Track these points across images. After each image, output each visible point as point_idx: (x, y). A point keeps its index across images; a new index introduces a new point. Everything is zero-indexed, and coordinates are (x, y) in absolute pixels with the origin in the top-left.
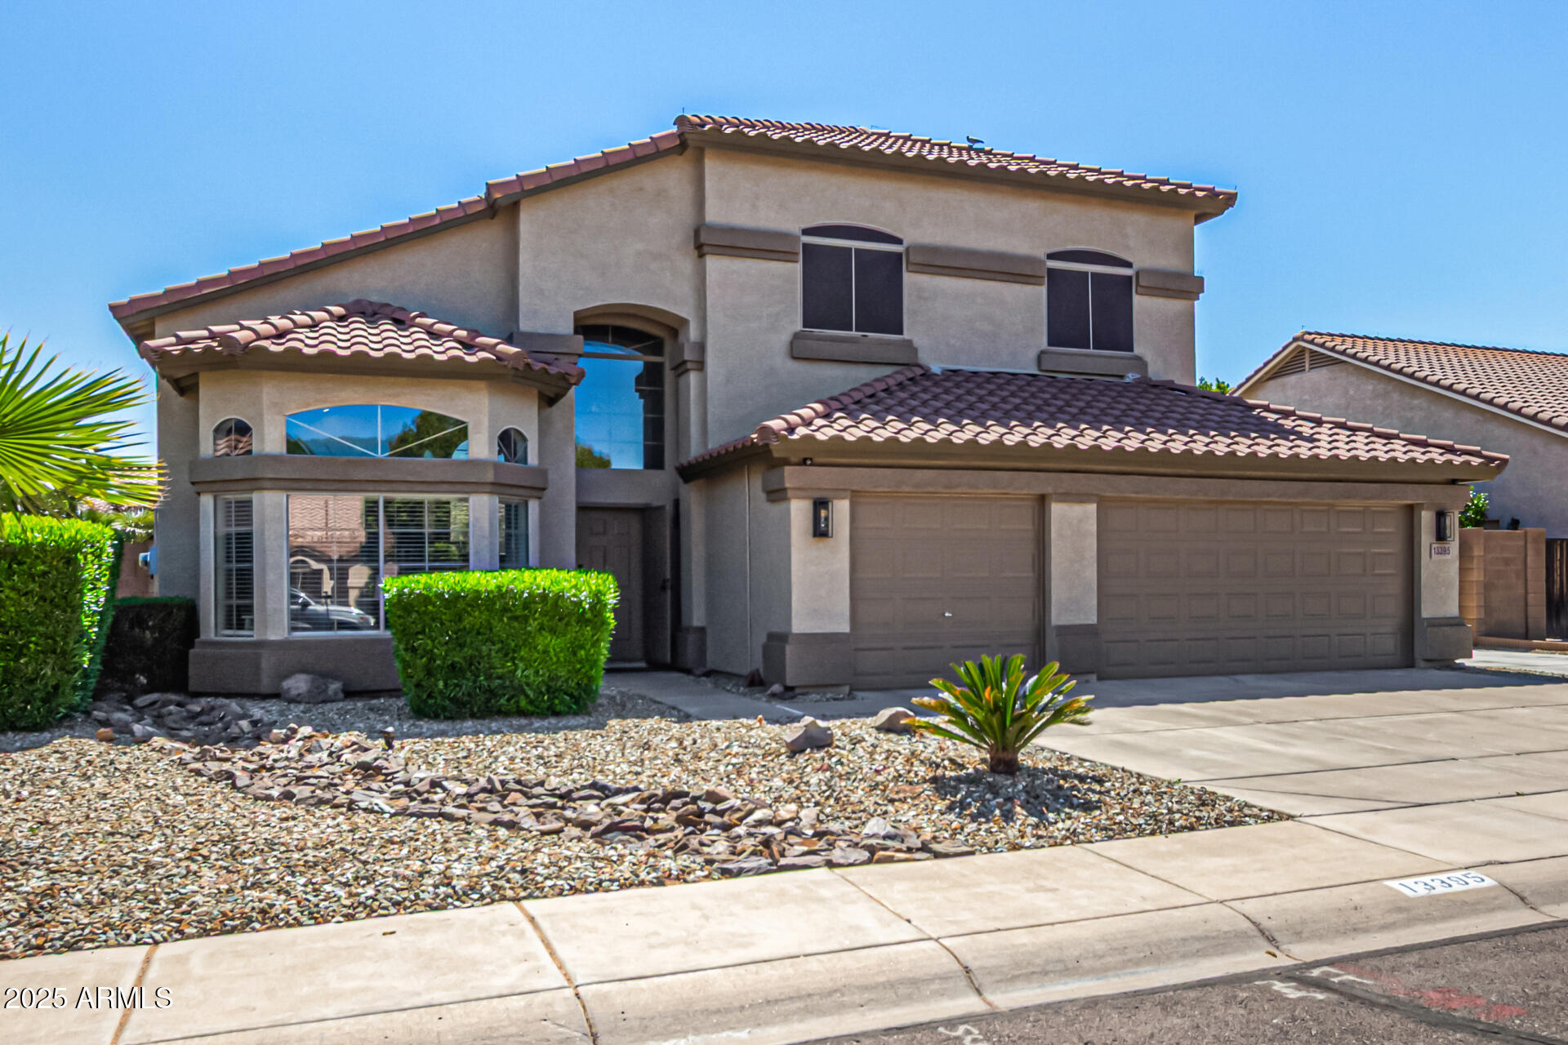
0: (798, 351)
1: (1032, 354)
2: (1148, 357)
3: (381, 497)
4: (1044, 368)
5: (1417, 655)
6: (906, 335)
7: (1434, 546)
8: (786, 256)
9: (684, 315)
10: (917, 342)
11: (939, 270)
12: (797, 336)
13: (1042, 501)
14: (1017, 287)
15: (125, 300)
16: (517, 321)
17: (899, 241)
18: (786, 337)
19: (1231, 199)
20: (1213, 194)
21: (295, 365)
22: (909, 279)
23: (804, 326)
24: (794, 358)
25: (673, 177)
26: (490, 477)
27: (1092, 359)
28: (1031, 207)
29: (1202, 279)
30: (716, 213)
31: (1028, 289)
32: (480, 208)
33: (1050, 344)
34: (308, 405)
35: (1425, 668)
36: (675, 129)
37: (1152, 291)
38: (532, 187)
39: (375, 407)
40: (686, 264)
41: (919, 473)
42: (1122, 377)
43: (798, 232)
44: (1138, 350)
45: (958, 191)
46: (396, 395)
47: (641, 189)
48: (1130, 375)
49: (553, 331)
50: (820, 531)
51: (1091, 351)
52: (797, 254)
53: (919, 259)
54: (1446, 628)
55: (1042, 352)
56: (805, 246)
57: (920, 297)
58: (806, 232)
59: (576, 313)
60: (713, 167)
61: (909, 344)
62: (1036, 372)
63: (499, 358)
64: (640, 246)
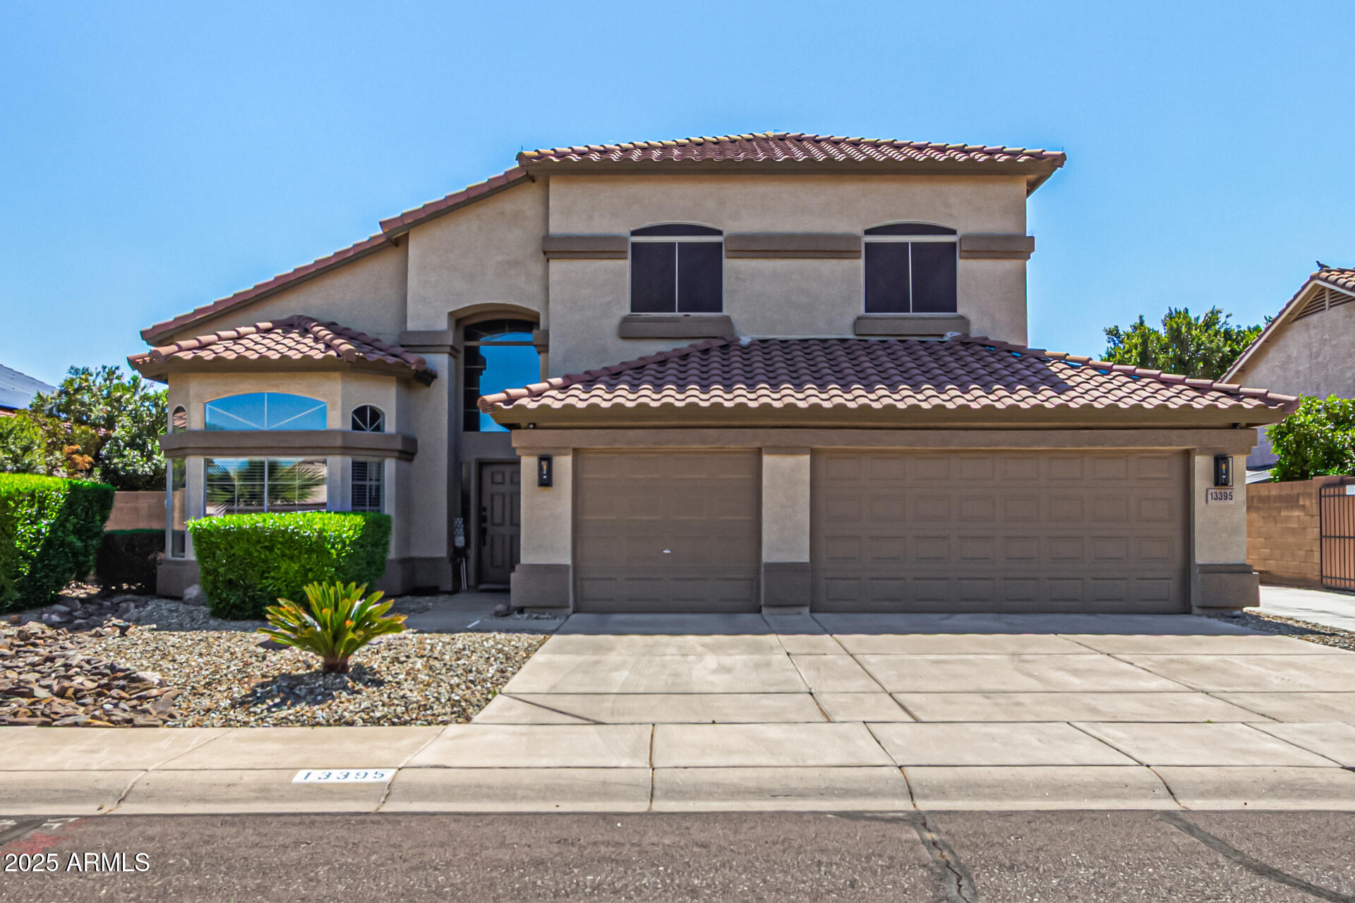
0: (627, 332)
1: (850, 320)
2: (972, 317)
3: (266, 459)
4: (857, 333)
5: (1193, 603)
6: (725, 312)
7: (1210, 491)
8: (617, 255)
9: (535, 308)
10: (735, 317)
11: (754, 254)
12: (626, 320)
13: (759, 452)
14: (834, 262)
15: (151, 327)
16: (405, 322)
17: (719, 233)
18: (615, 321)
19: (1059, 160)
20: (1037, 157)
21: (219, 367)
22: (729, 265)
23: (632, 311)
24: (624, 338)
25: (525, 202)
26: (339, 442)
27: (912, 321)
28: (850, 189)
29: (1032, 238)
30: (557, 226)
31: (846, 263)
32: (383, 240)
33: (867, 310)
34: (219, 395)
35: (1199, 615)
36: (517, 165)
37: (973, 254)
38: (410, 221)
39: (263, 394)
40: (536, 269)
41: (630, 433)
42: (942, 336)
43: (627, 233)
44: (961, 310)
45: (776, 184)
46: (277, 386)
47: (502, 213)
48: (948, 334)
49: (431, 329)
50: (546, 481)
51: (911, 314)
52: (625, 252)
53: (735, 246)
54: (1223, 575)
55: (859, 318)
56: (634, 245)
57: (738, 279)
58: (634, 233)
59: (451, 314)
60: (556, 188)
61: (727, 320)
62: (851, 336)
63: (338, 355)
64: (499, 258)
